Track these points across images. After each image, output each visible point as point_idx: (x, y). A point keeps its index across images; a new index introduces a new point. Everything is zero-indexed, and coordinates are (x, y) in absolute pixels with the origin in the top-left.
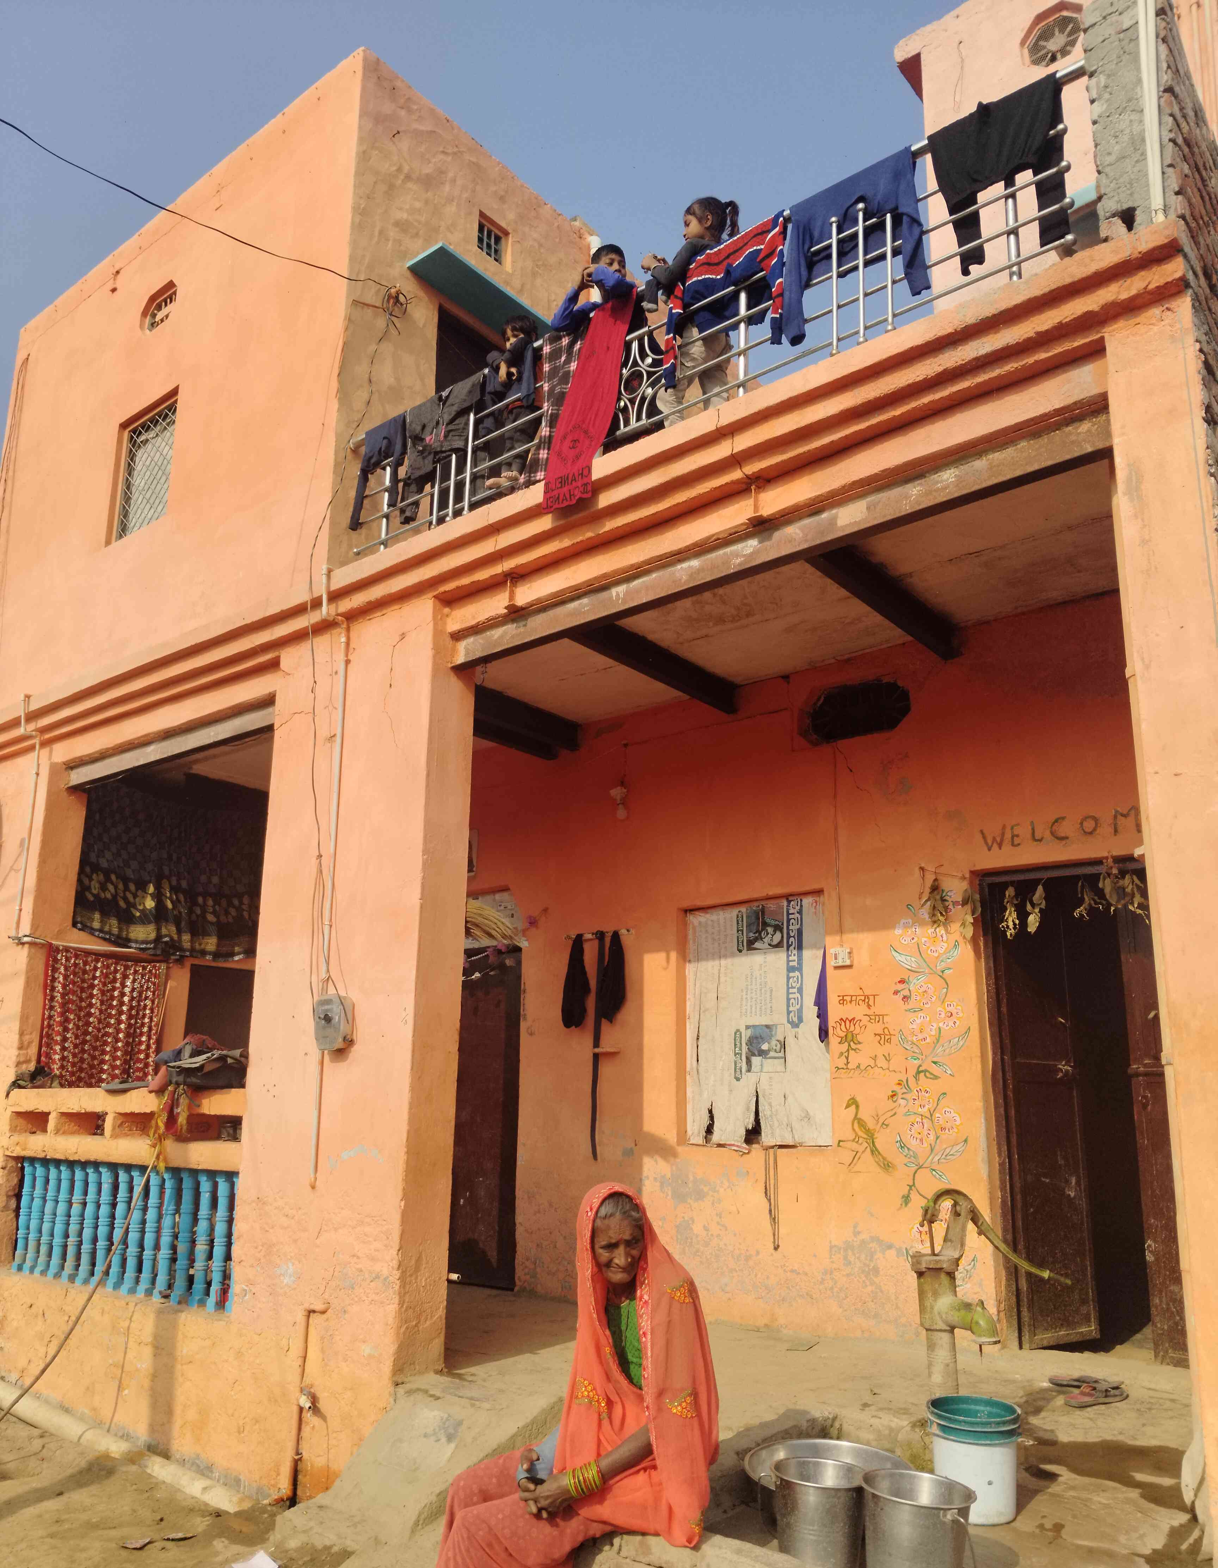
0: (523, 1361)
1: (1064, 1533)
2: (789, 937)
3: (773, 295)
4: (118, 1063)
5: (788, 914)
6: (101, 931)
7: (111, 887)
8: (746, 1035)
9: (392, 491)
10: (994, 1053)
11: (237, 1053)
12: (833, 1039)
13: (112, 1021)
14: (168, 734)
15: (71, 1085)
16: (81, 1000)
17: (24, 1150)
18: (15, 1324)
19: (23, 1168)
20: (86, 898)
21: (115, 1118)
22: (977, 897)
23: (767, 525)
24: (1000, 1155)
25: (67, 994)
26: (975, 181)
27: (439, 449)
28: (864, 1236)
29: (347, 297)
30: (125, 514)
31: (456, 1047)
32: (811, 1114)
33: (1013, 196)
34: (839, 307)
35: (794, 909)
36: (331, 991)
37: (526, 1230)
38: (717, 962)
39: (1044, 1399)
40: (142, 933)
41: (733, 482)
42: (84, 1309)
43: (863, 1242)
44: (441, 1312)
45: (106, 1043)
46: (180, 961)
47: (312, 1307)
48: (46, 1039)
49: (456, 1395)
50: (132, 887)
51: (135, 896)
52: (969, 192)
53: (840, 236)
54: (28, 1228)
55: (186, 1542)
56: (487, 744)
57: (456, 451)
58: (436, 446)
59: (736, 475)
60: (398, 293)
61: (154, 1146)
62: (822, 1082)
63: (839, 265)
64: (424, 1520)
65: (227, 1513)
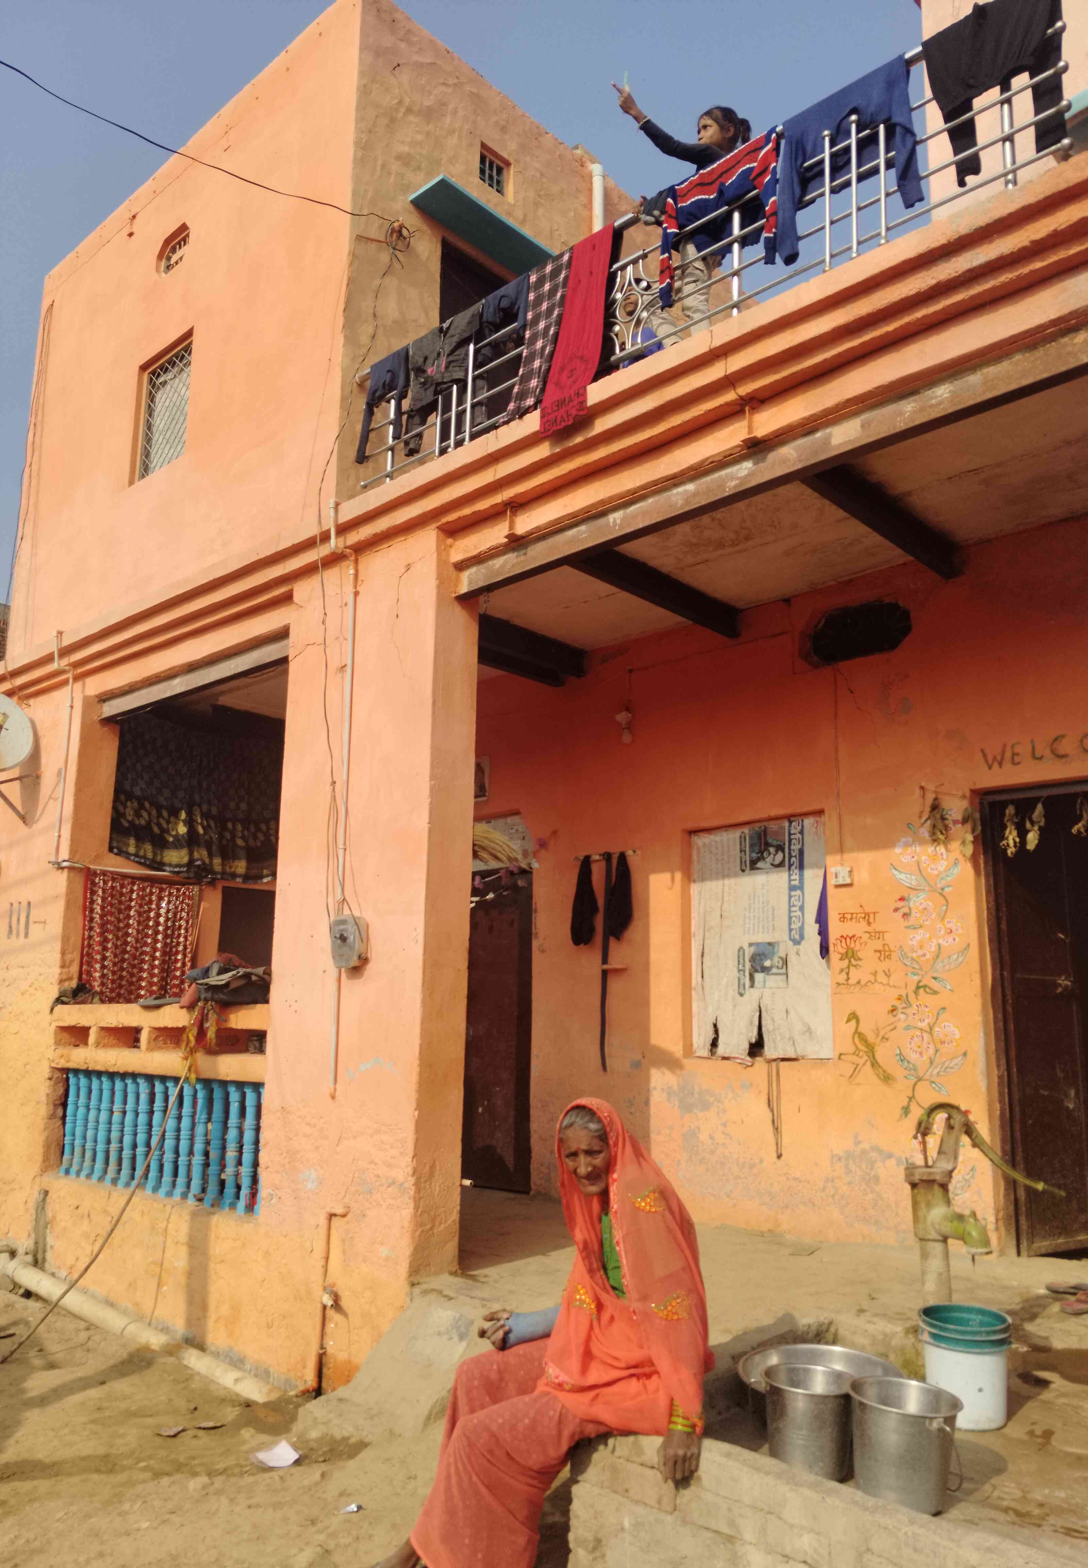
0: (534, 1263)
1: (1054, 1441)
2: (790, 856)
3: (767, 214)
4: (155, 980)
5: (790, 834)
6: (136, 855)
7: (145, 815)
8: (749, 952)
9: (397, 423)
10: (994, 969)
11: (260, 970)
12: (834, 955)
13: (149, 941)
14: (192, 667)
15: (111, 1001)
16: (119, 921)
17: (68, 1061)
18: (63, 1224)
19: (68, 1079)
20: (121, 823)
21: (150, 1032)
22: (977, 815)
23: (761, 446)
24: (998, 1066)
25: (106, 915)
26: (971, 87)
27: (440, 381)
28: (865, 1146)
29: (351, 233)
30: (147, 454)
31: (466, 964)
32: (812, 1027)
33: (1008, 101)
34: (832, 223)
35: (795, 828)
36: (346, 912)
37: (541, 1138)
38: (720, 882)
39: (1039, 1306)
40: (175, 857)
41: (727, 404)
42: (124, 1210)
43: (864, 1152)
44: (455, 1216)
45: (143, 961)
46: (212, 883)
47: (333, 1211)
48: (86, 958)
49: (468, 1296)
50: (165, 813)
51: (168, 822)
52: (963, 98)
53: (834, 150)
54: (74, 1135)
55: (217, 1430)
56: (493, 672)
57: (457, 381)
58: (438, 378)
59: (730, 396)
60: (401, 227)
61: (186, 1059)
62: (823, 999)
63: (832, 179)
64: (436, 1414)
65: (256, 1403)
